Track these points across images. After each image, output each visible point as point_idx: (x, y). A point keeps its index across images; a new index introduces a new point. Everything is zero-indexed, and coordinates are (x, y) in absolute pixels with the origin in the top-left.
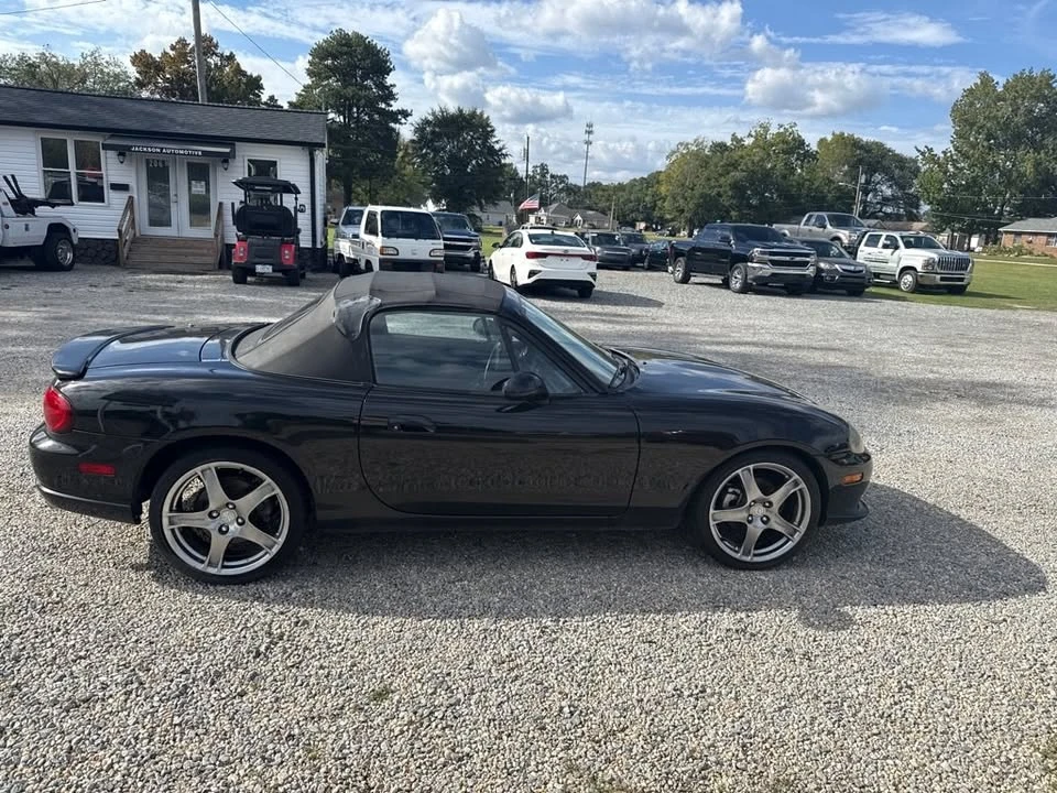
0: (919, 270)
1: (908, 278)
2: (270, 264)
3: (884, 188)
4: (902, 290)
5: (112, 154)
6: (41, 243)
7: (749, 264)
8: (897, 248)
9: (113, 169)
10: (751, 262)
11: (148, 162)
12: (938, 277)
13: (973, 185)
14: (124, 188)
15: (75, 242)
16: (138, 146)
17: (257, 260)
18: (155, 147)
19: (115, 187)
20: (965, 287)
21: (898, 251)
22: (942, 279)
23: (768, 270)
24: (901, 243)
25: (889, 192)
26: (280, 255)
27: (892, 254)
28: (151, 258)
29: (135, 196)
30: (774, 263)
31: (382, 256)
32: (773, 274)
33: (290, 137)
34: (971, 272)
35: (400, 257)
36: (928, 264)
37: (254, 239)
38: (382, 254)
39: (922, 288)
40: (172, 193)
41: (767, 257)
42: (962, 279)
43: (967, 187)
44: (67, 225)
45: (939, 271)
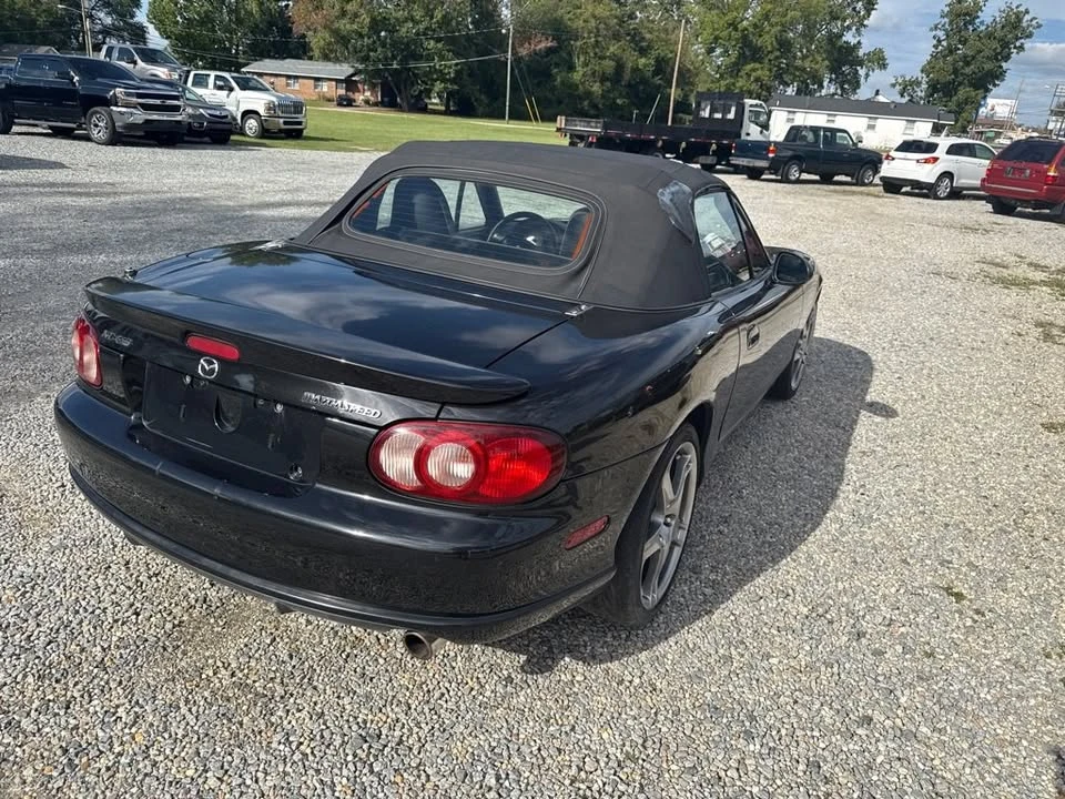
0: (262, 112)
1: (252, 123)
3: (102, 15)
4: (249, 136)
7: (114, 108)
8: (231, 90)
10: (116, 105)
12: (282, 121)
13: (206, 20)
20: (301, 130)
21: (233, 93)
22: (285, 123)
23: (140, 116)
24: (234, 84)
25: (109, 21)
27: (228, 96)
30: (146, 107)
32: (147, 121)
34: (305, 116)
36: (270, 107)
39: (268, 134)
41: (135, 100)
42: (300, 123)
43: (202, 23)
45: (281, 115)
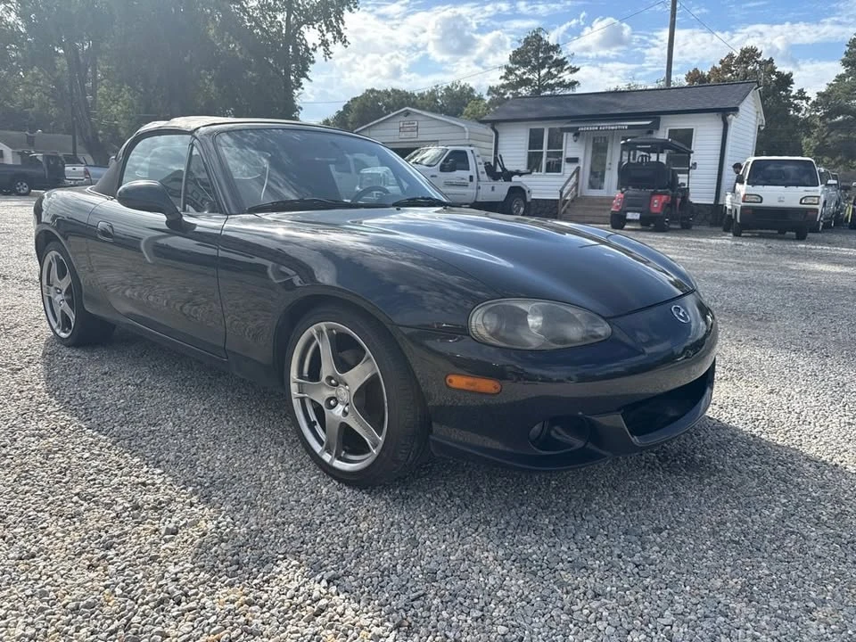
2: (638, 212)
5: (570, 135)
6: (503, 200)
9: (571, 148)
11: (594, 139)
14: (575, 160)
15: (529, 200)
16: (583, 127)
17: (628, 208)
18: (593, 127)
19: (570, 160)
26: (650, 203)
28: (580, 212)
29: (581, 166)
31: (743, 204)
33: (709, 106)
35: (764, 204)
37: (631, 191)
38: (744, 201)
40: (608, 162)
44: (524, 188)
